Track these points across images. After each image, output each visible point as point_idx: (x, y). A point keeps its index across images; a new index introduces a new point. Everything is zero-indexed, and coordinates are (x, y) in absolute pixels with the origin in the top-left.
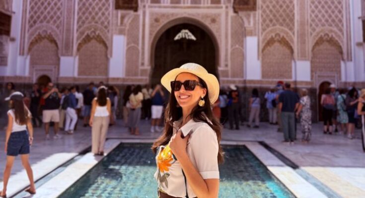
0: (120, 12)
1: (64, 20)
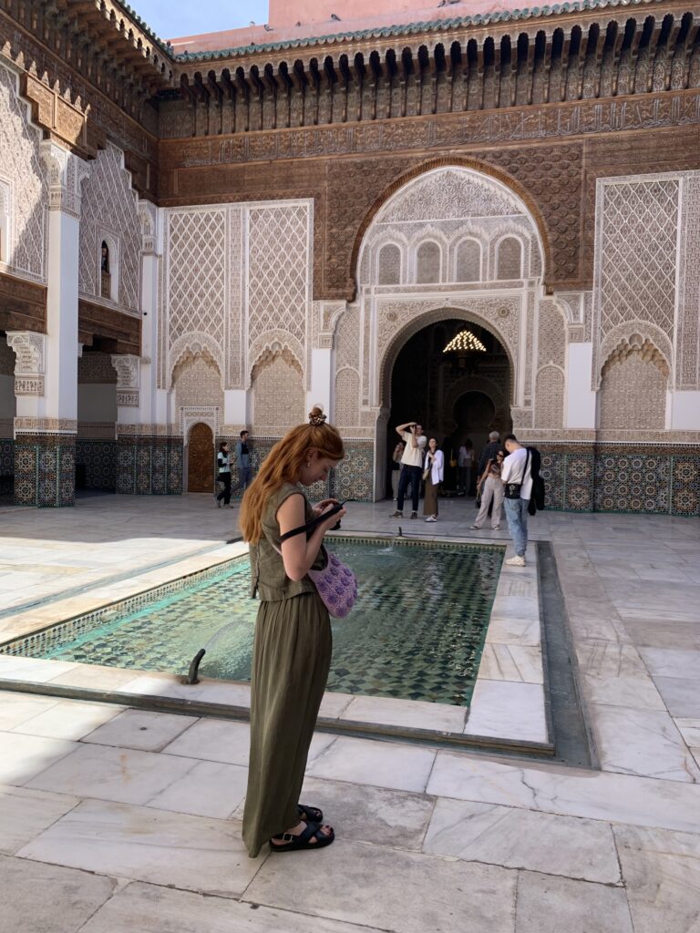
0: (324, 304)
1: (227, 323)
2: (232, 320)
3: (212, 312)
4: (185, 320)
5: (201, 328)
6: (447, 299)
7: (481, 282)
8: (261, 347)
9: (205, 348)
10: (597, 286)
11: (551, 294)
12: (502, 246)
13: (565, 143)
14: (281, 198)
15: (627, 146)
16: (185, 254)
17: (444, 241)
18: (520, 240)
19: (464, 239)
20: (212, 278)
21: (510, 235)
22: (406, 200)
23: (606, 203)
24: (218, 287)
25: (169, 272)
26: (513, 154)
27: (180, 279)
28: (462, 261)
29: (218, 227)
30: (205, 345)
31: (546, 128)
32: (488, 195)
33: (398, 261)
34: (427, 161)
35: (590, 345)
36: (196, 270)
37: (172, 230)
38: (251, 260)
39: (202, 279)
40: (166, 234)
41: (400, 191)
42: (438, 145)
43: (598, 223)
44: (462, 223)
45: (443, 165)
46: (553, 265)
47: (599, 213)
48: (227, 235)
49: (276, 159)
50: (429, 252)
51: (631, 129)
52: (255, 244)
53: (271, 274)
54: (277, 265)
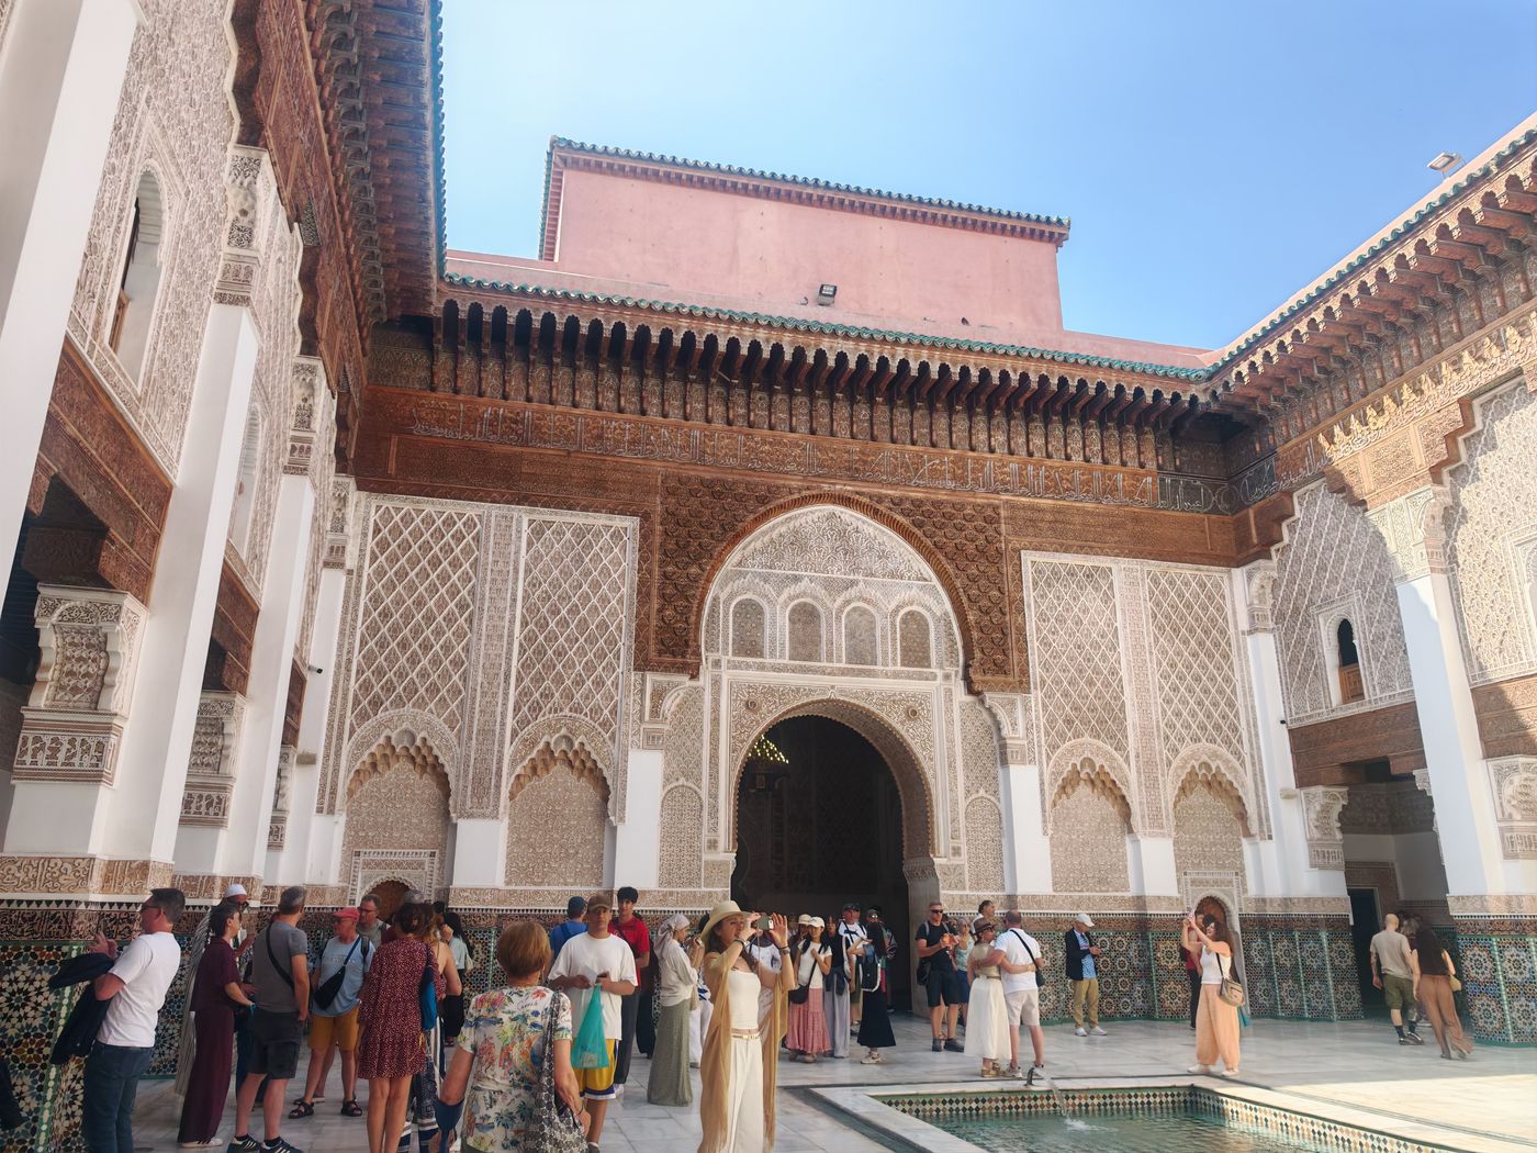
0: (648, 681)
2: (484, 694)
3: (446, 676)
4: (389, 688)
5: (421, 704)
6: (833, 687)
7: (879, 667)
8: (534, 743)
9: (424, 740)
10: (1036, 688)
11: (978, 694)
12: (904, 621)
13: (979, 501)
14: (585, 509)
15: (1049, 517)
16: (402, 574)
17: (829, 604)
18: (927, 615)
19: (853, 605)
20: (450, 620)
21: (914, 608)
22: (772, 541)
23: (1035, 584)
24: (460, 635)
25: (363, 599)
26: (918, 504)
27: (386, 615)
28: (851, 635)
29: (469, 538)
30: (423, 734)
31: (954, 478)
32: (883, 551)
33: (760, 625)
34: (804, 493)
35: (1037, 770)
36: (420, 603)
37: (377, 531)
38: (526, 597)
39: (429, 618)
40: (365, 535)
41: (764, 527)
42: (819, 476)
43: (1029, 606)
44: (853, 583)
45: (824, 502)
46: (975, 653)
47: (1029, 595)
48: (486, 552)
49: (578, 451)
50: (805, 616)
51: (1053, 498)
52: (536, 572)
53: (564, 623)
54: (574, 611)
